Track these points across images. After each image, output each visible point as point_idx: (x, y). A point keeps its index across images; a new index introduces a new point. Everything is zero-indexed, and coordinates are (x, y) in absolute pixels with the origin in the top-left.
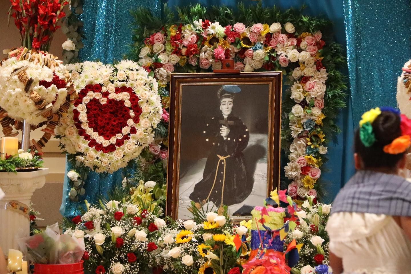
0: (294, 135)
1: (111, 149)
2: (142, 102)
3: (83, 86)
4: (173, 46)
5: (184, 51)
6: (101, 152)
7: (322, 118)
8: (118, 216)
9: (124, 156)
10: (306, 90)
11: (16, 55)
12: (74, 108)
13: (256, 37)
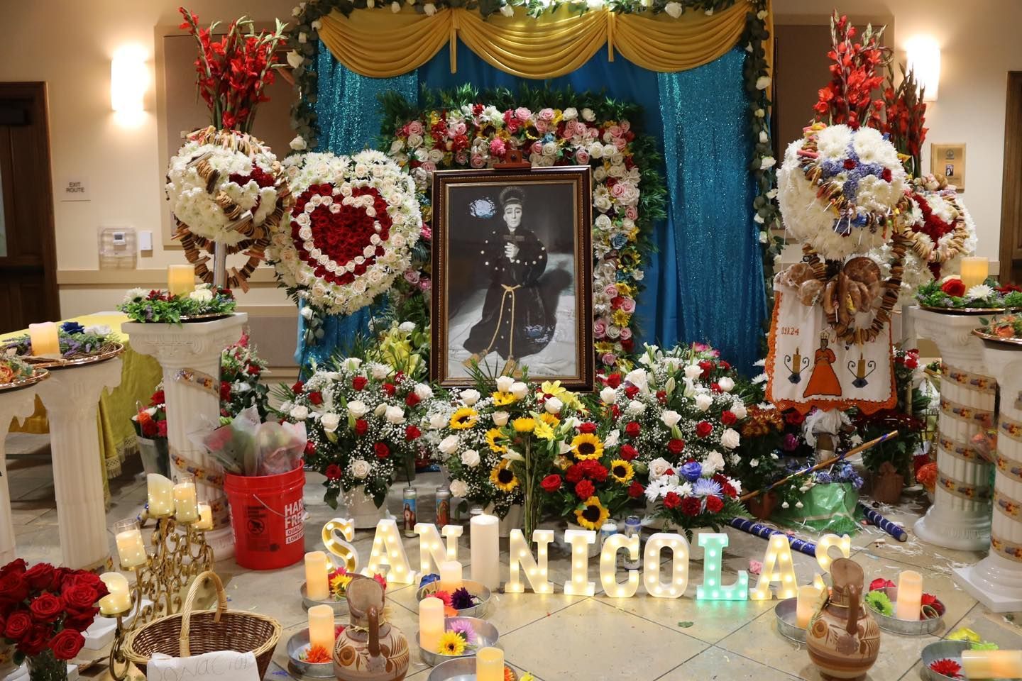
0: (600, 256)
1: (347, 279)
2: (392, 210)
3: (305, 187)
4: (435, 139)
5: (449, 144)
6: (333, 283)
7: (636, 232)
8: (359, 384)
9: (367, 289)
10: (613, 195)
11: (197, 138)
12: (293, 219)
13: (545, 126)
